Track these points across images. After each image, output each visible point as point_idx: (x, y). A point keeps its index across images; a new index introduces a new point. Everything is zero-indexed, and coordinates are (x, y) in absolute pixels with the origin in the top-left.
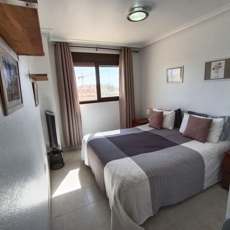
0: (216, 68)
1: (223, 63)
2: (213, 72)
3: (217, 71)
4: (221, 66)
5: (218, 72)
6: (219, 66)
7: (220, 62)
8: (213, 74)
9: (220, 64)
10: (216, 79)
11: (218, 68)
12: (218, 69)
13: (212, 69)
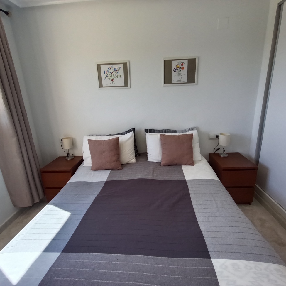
0: (178, 69)
1: (186, 63)
2: (174, 74)
3: (179, 73)
4: (183, 67)
5: (181, 74)
6: (181, 67)
7: (182, 61)
8: (175, 77)
9: (182, 64)
10: (179, 83)
11: (181, 69)
12: (181, 71)
13: (173, 70)
